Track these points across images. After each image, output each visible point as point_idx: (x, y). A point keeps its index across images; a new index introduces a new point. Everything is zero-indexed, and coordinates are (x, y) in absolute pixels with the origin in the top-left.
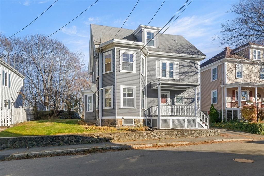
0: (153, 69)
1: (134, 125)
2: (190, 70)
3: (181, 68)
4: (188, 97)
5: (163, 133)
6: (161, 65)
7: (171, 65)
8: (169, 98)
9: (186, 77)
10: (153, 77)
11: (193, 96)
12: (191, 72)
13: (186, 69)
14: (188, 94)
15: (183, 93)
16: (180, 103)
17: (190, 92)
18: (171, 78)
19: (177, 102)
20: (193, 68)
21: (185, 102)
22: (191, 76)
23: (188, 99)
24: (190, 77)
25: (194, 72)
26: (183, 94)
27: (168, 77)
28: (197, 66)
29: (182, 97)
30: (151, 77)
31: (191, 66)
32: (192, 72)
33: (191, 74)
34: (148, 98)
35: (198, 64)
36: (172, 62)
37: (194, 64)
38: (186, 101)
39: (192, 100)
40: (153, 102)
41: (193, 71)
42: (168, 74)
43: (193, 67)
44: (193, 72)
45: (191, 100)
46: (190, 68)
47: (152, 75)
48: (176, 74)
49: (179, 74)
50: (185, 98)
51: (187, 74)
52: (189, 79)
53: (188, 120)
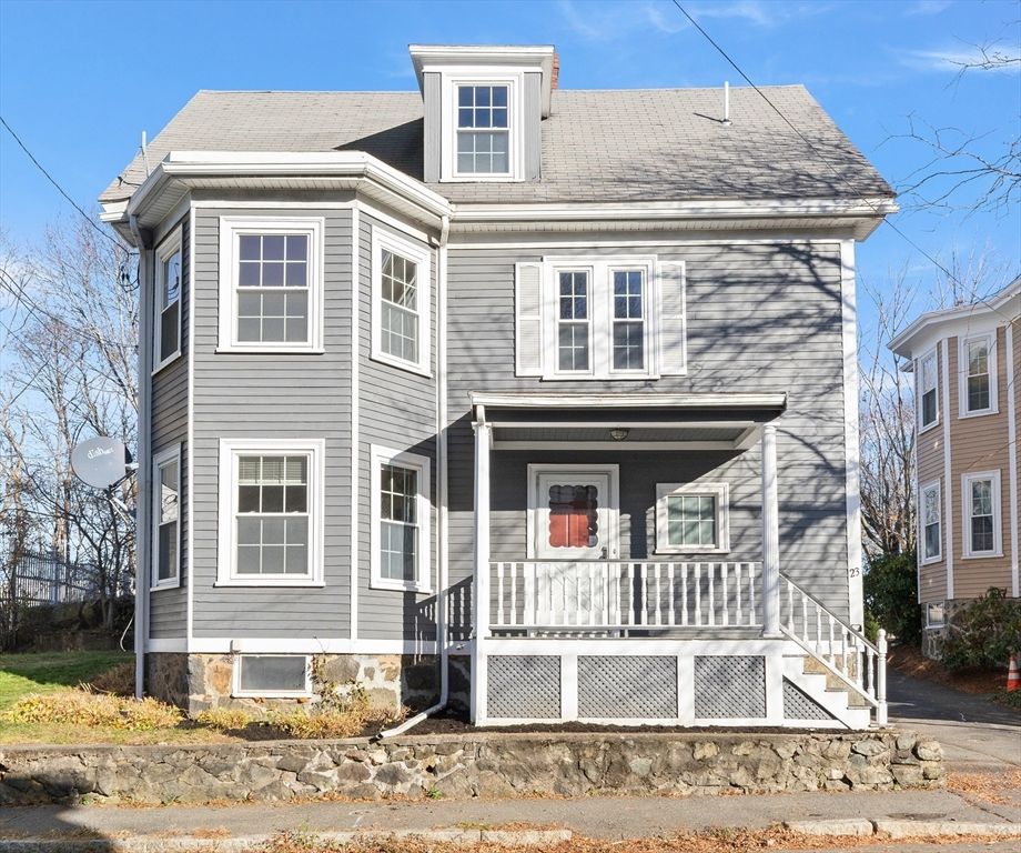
0: (496, 321)
1: (308, 691)
2: (775, 309)
3: (705, 296)
5: (454, 757)
6: (552, 292)
7: (628, 285)
9: (744, 356)
10: (490, 376)
11: (798, 489)
12: (781, 322)
13: (741, 304)
15: (715, 472)
16: (696, 541)
17: (779, 464)
18: (629, 373)
19: (676, 535)
20: (798, 292)
21: (738, 532)
24: (770, 356)
25: (809, 316)
26: (719, 479)
27: (602, 363)
28: (828, 272)
29: (713, 499)
30: (477, 376)
31: (784, 280)
32: (791, 317)
33: (788, 334)
34: (457, 514)
35: (837, 261)
36: (625, 262)
37: (807, 262)
38: (744, 529)
39: (794, 517)
41: (799, 315)
42: (602, 345)
43: (797, 281)
44: (796, 322)
46: (777, 295)
47: (482, 360)
48: (662, 339)
49: (685, 342)
50: (733, 507)
51: (747, 339)
52: (766, 368)
53: (700, 660)
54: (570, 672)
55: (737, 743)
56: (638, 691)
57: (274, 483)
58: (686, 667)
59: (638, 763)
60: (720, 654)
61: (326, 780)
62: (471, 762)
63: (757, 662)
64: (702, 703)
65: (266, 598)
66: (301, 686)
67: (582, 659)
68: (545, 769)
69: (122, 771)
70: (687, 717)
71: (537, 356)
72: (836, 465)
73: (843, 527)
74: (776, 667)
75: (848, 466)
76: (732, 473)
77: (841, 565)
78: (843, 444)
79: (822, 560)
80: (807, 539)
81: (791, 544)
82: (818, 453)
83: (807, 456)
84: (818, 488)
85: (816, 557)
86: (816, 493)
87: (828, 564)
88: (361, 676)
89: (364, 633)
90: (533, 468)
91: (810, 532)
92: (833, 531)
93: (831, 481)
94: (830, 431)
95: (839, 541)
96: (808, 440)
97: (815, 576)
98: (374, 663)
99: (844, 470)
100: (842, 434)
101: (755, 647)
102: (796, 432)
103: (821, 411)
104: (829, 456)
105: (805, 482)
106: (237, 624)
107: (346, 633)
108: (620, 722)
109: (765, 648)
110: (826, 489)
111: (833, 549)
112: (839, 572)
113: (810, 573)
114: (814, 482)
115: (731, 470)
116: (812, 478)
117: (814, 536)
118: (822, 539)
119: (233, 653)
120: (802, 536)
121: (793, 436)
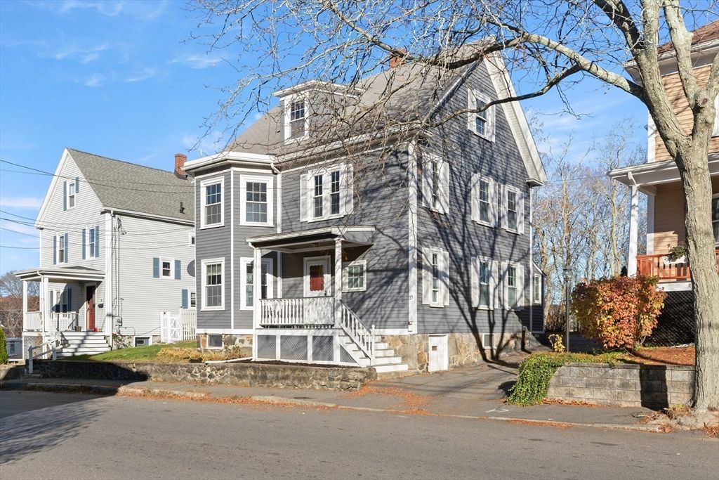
0: (295, 201)
2: (384, 179)
3: (359, 178)
4: (377, 267)
6: (311, 184)
7: (335, 176)
8: (328, 273)
9: (373, 202)
10: (294, 223)
11: (391, 261)
12: (386, 185)
13: (371, 179)
14: (379, 255)
15: (362, 256)
16: (357, 286)
17: (384, 250)
18: (335, 216)
19: (351, 284)
20: (392, 170)
21: (369, 282)
22: (384, 198)
23: (379, 273)
24: (382, 201)
25: (396, 180)
26: (364, 258)
27: (327, 214)
28: (403, 158)
29: (362, 267)
30: (289, 224)
31: (388, 165)
32: (390, 182)
33: (386, 191)
34: (285, 279)
35: (406, 153)
36: (334, 168)
37: (396, 156)
38: (372, 280)
39: (389, 274)
40: (293, 289)
41: (392, 181)
42: (327, 205)
43: (392, 165)
44: (391, 184)
45: (384, 273)
46: (385, 173)
47: (291, 217)
48: (345, 200)
49: (352, 200)
50: (368, 271)
51: (374, 195)
52: (381, 207)
53: (314, 337)
54: (278, 341)
55: (296, 370)
56: (297, 350)
57: (214, 274)
58: (310, 340)
59: (269, 375)
60: (320, 335)
61: (197, 376)
62: (229, 373)
63: (331, 338)
64: (315, 356)
65: (213, 315)
66: (221, 346)
67: (282, 337)
68: (247, 376)
69: (156, 371)
70: (310, 361)
71: (305, 214)
72: (405, 248)
73: (407, 277)
74: (338, 341)
75: (410, 249)
76: (368, 255)
77: (406, 295)
78: (407, 238)
79: (399, 293)
80: (394, 283)
81: (388, 286)
82: (397, 242)
83: (394, 245)
84: (399, 259)
85: (397, 291)
86: (397, 262)
87: (402, 294)
88: (237, 342)
89: (236, 327)
90: (305, 259)
91: (395, 280)
92: (403, 279)
93: (403, 256)
94: (403, 233)
95: (405, 284)
96: (395, 238)
97: (396, 300)
98: (244, 338)
99: (408, 251)
100: (408, 234)
101: (330, 332)
102: (390, 234)
103: (399, 224)
104: (403, 244)
105: (393, 258)
106: (206, 324)
107: (229, 327)
108: (290, 361)
109: (333, 333)
110: (402, 260)
111: (403, 288)
112: (405, 298)
113: (395, 298)
114: (397, 257)
115: (368, 254)
116: (396, 255)
117: (397, 281)
118: (399, 283)
119: (206, 334)
120: (392, 282)
121: (390, 237)
